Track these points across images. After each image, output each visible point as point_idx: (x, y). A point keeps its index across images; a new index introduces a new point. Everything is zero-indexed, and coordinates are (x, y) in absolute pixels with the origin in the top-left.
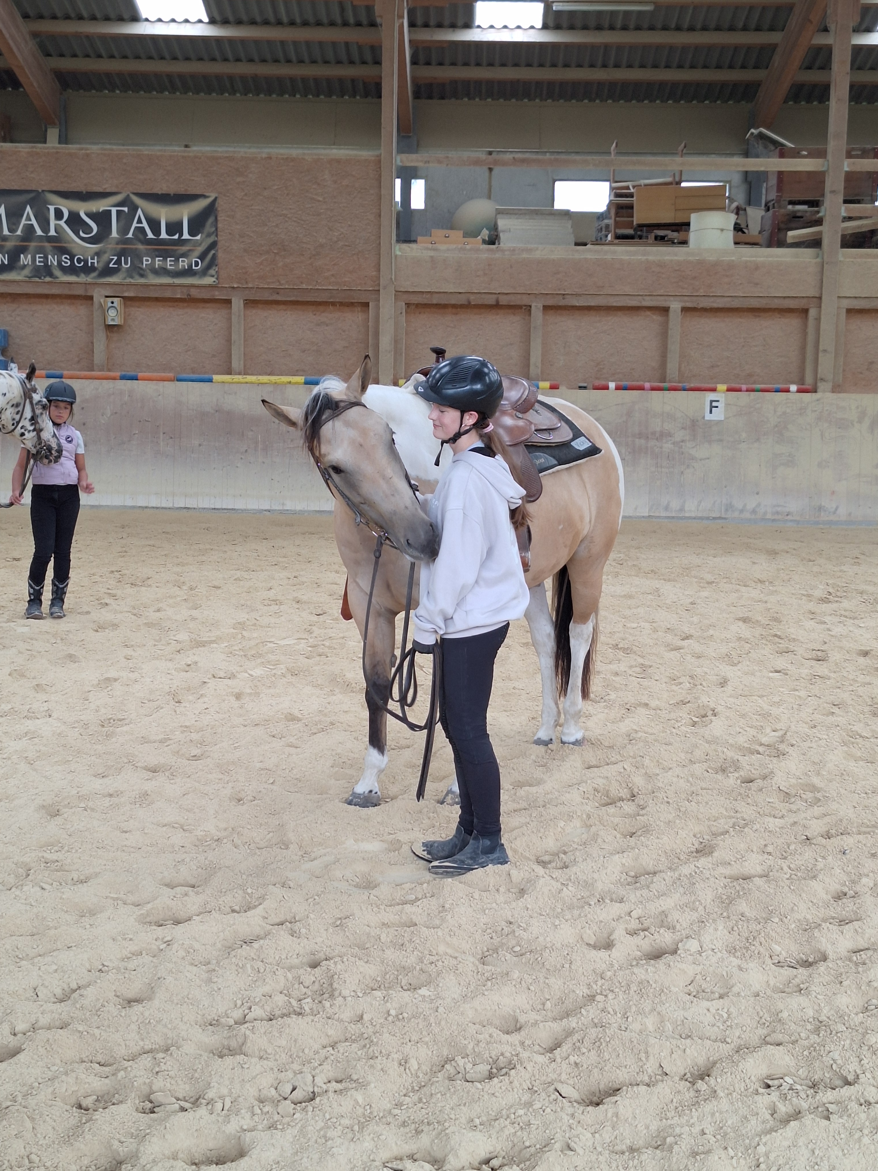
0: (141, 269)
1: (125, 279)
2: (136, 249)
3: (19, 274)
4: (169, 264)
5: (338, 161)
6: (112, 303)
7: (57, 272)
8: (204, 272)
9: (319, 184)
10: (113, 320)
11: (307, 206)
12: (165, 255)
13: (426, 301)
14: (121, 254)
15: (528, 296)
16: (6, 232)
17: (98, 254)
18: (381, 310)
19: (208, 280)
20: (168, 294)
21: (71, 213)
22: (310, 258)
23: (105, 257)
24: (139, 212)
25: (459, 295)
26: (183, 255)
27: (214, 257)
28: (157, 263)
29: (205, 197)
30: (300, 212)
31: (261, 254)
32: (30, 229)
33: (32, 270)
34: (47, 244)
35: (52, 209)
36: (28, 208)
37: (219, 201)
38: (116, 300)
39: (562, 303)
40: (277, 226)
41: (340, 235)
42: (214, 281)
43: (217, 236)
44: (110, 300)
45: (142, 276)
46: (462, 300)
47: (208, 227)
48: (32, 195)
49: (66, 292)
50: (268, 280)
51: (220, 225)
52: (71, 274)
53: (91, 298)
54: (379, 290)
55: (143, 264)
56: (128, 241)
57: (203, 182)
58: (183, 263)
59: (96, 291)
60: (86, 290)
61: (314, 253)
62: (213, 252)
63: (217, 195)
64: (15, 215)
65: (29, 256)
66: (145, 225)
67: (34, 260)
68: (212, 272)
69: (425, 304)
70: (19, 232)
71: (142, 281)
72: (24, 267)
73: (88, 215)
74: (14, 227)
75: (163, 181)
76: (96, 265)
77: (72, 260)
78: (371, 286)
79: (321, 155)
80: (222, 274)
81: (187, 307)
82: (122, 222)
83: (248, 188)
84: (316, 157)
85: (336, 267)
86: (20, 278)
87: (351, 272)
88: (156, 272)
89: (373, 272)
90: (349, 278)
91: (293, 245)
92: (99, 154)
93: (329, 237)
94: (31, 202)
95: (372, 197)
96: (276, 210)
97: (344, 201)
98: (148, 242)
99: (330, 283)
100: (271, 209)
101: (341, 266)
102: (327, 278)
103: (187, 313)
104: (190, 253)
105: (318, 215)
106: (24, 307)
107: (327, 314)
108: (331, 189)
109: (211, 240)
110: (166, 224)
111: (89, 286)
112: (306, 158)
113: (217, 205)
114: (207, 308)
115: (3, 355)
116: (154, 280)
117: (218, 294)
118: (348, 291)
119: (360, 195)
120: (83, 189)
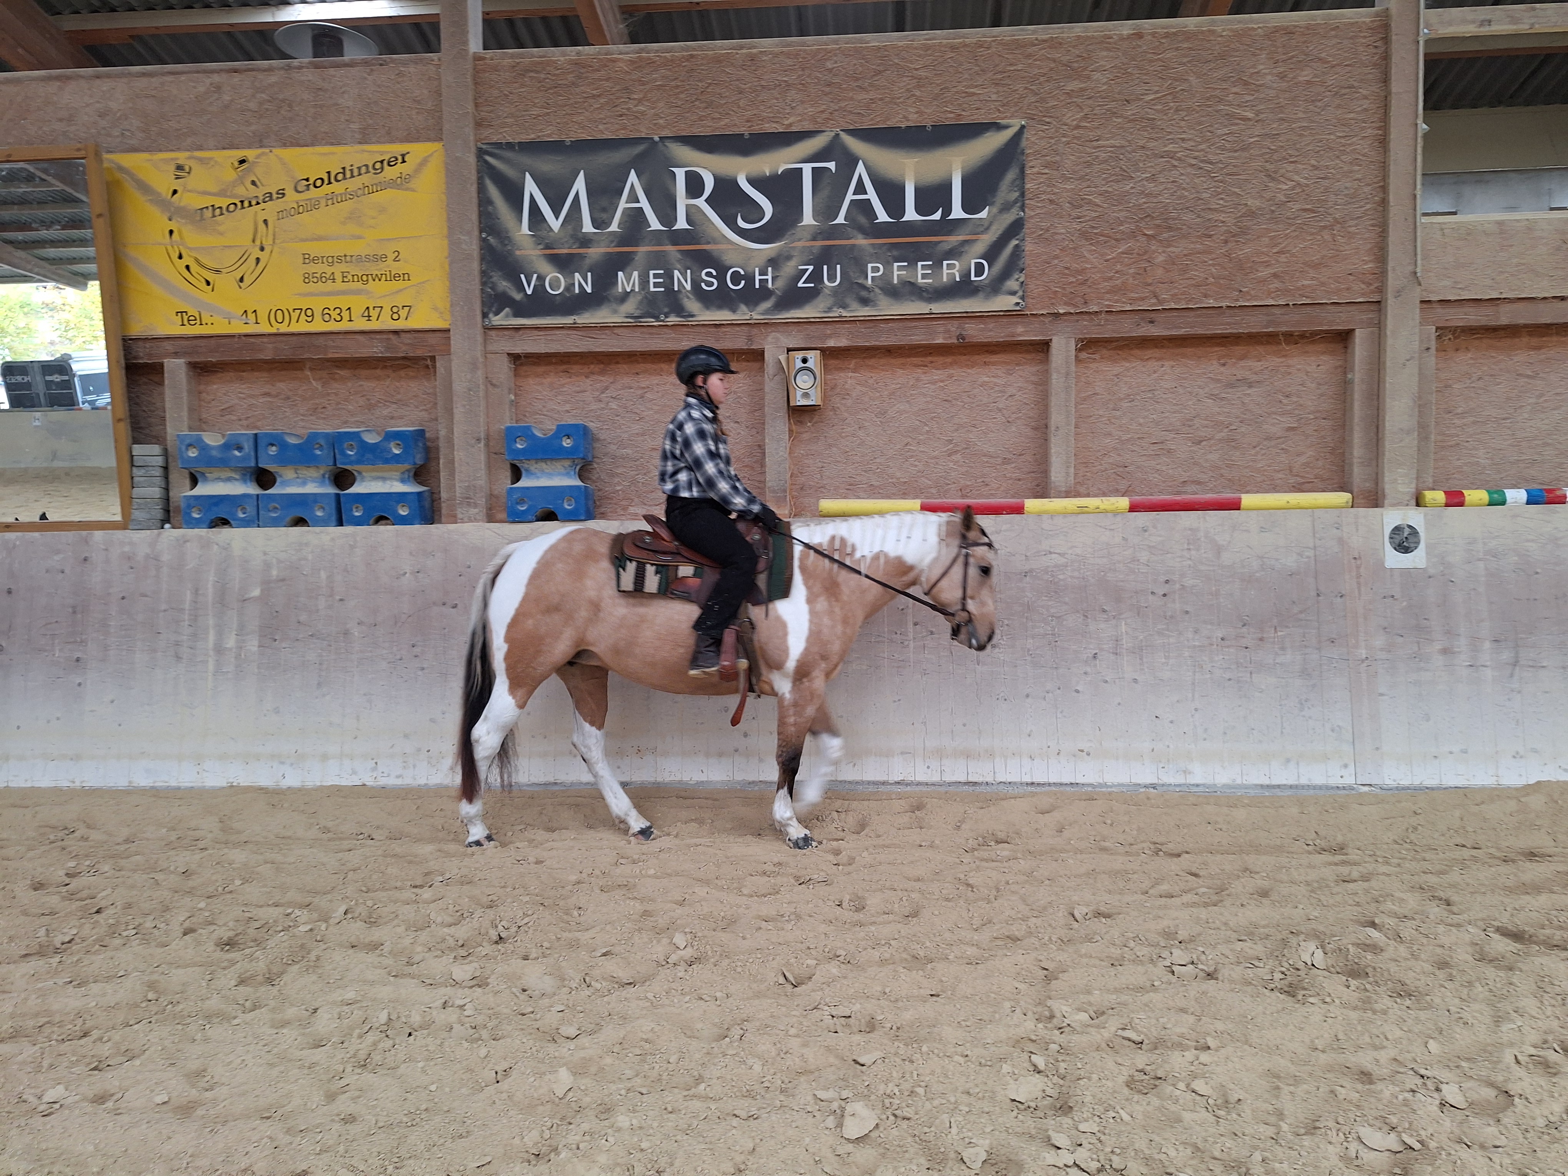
0: (864, 287)
1: (830, 309)
2: (854, 245)
3: (615, 312)
4: (921, 274)
5: (1289, 32)
6: (805, 361)
7: (692, 305)
8: (995, 287)
9: (1246, 83)
10: (806, 395)
11: (1219, 132)
12: (911, 255)
13: (1483, 321)
14: (824, 258)
16: (588, 227)
17: (774, 262)
19: (1004, 302)
20: (918, 337)
21: (718, 180)
22: (1226, 242)
23: (789, 268)
24: (860, 169)
26: (953, 253)
27: (1017, 252)
28: (896, 273)
29: (999, 128)
30: (1203, 147)
31: (1116, 240)
32: (636, 218)
33: (641, 302)
34: (670, 248)
35: (680, 174)
36: (633, 177)
37: (1028, 135)
38: (810, 355)
40: (1153, 178)
41: (1293, 188)
42: (1018, 304)
43: (1022, 208)
44: (800, 355)
45: (865, 302)
47: (1005, 192)
48: (640, 148)
50: (1133, 295)
51: (1028, 186)
52: (720, 307)
53: (758, 355)
54: (1383, 302)
55: (867, 277)
56: (835, 232)
57: (994, 97)
58: (951, 271)
59: (770, 339)
60: (750, 339)
61: (1234, 229)
62: (1014, 242)
63: (1023, 123)
64: (605, 193)
65: (636, 274)
66: (871, 194)
67: (644, 282)
68: (1012, 284)
69: (1481, 327)
70: (614, 227)
71: (864, 312)
72: (625, 296)
73: (752, 182)
74: (604, 216)
75: (910, 101)
76: (770, 285)
77: (721, 278)
78: (1363, 295)
79: (1252, 21)
80: (1032, 286)
81: (951, 364)
82: (825, 193)
83: (1090, 102)
84: (1241, 26)
85: (1283, 258)
86: (618, 319)
87: (1316, 266)
88: (894, 292)
89: (1366, 263)
90: (1312, 279)
91: (1188, 217)
92: (776, 55)
93: (1268, 195)
94: (638, 164)
95: (1366, 104)
96: (1151, 145)
97: (1301, 115)
98: (877, 230)
99: (1269, 293)
100: (1141, 143)
101: (1293, 255)
102: (1263, 281)
103: (951, 376)
104: (966, 248)
105: (1243, 149)
106: (626, 380)
107: (1250, 363)
108: (1272, 93)
109: (1009, 218)
110: (917, 190)
111: (755, 331)
112: (1219, 29)
113: (1024, 143)
114: (994, 364)
115: (581, 477)
116: (889, 308)
117: (1022, 332)
118: (1309, 308)
119: (1337, 102)
120: (744, 129)
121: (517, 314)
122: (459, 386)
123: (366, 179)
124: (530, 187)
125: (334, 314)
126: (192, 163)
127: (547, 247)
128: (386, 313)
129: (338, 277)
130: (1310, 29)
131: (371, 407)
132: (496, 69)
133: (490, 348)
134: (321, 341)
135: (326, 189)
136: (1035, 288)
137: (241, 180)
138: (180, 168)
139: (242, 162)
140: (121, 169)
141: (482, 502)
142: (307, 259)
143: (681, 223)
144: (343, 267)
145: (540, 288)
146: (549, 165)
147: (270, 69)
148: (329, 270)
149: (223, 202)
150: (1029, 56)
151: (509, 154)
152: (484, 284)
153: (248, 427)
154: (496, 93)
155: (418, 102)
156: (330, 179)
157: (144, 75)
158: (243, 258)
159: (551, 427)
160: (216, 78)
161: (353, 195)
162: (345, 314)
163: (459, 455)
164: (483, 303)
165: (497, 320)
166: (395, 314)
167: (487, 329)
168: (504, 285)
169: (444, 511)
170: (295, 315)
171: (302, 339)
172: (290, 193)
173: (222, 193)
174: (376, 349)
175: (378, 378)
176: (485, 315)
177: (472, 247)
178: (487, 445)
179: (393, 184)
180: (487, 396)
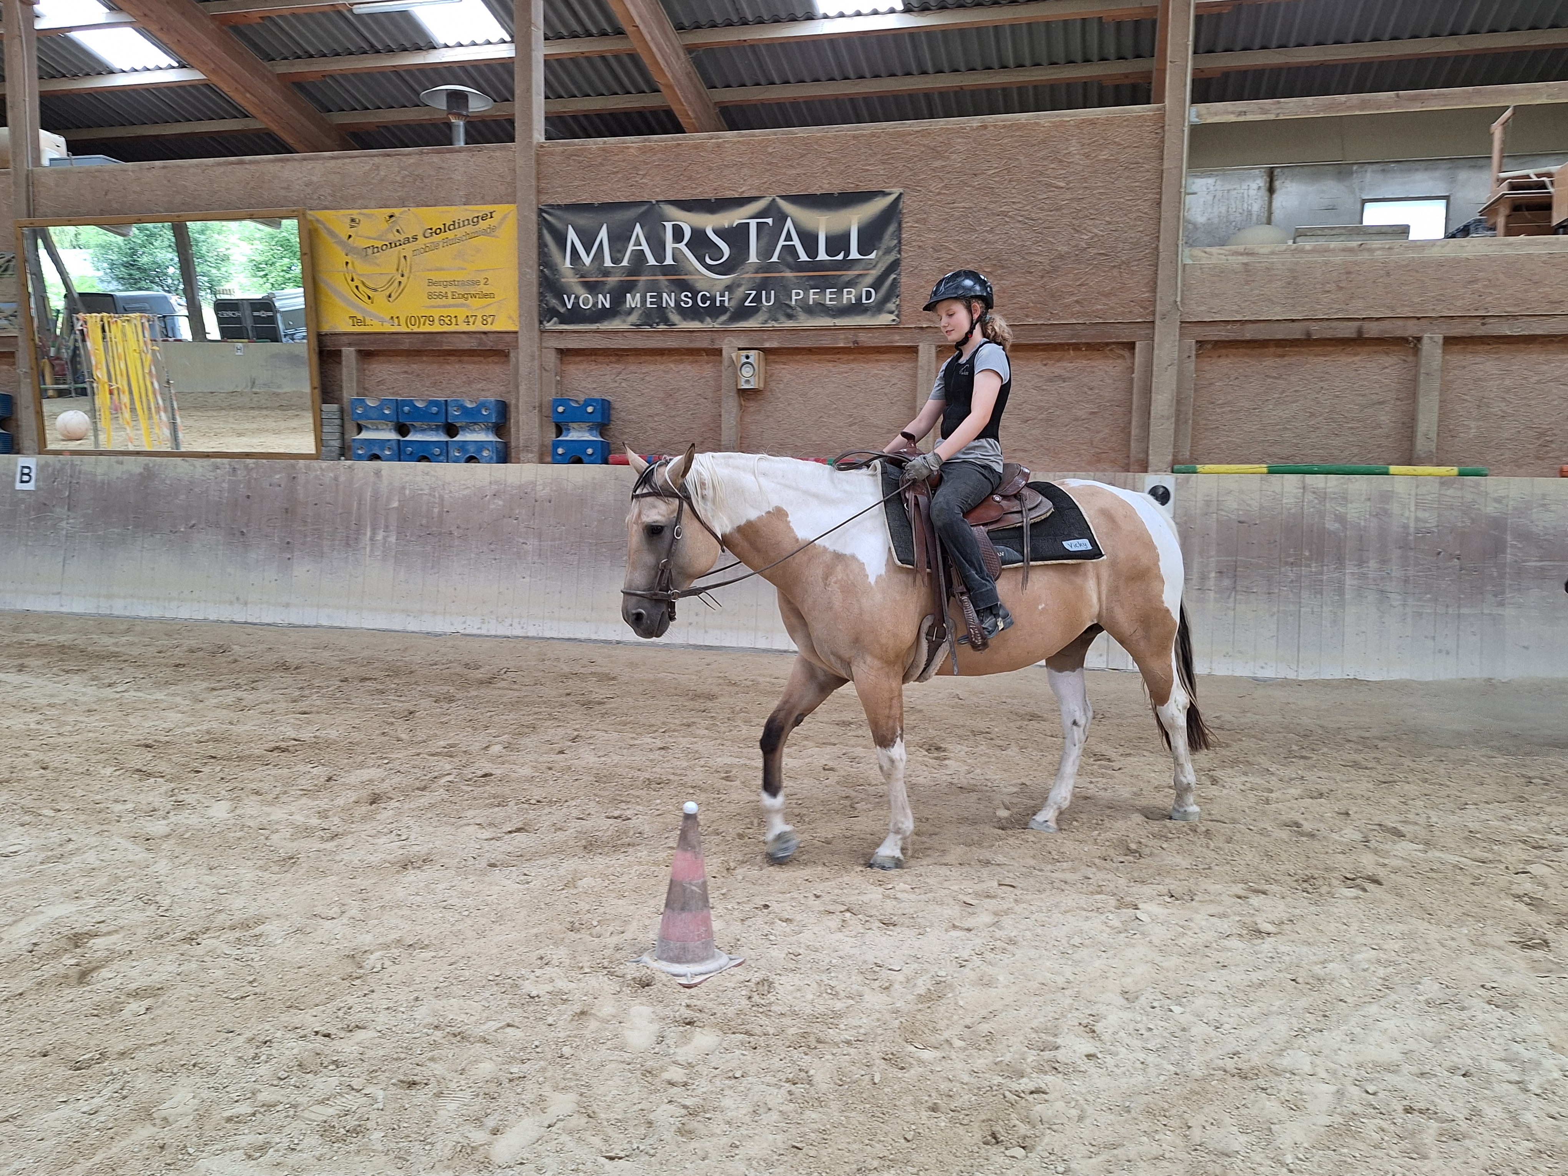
0: (790, 307)
1: (766, 322)
2: (784, 277)
3: (624, 321)
4: (828, 297)
5: (1092, 123)
6: (747, 357)
7: (675, 317)
8: (879, 308)
9: (1061, 161)
10: (747, 382)
11: (1040, 197)
12: (822, 285)
13: (1232, 336)
14: (761, 286)
15: (1416, 321)
16: (608, 263)
17: (729, 288)
18: (1156, 352)
19: (885, 319)
20: (826, 342)
21: (694, 231)
22: (1042, 277)
23: (739, 292)
24: (789, 223)
25: (1291, 325)
26: (850, 284)
27: (895, 284)
28: (811, 297)
29: (885, 194)
30: (1028, 207)
32: (639, 256)
33: (641, 315)
34: (661, 278)
35: (669, 226)
36: (638, 228)
37: (905, 199)
38: (752, 353)
39: (1480, 331)
40: (991, 231)
41: (1092, 238)
42: (894, 320)
43: (899, 252)
44: (744, 353)
45: (790, 317)
46: (1296, 332)
47: (888, 240)
48: (643, 209)
49: (686, 344)
51: (904, 235)
52: (693, 319)
53: (718, 352)
54: (1153, 322)
55: (791, 299)
56: (771, 268)
57: (882, 172)
58: (849, 296)
59: (726, 341)
60: (713, 341)
61: (1048, 268)
62: (893, 276)
63: (901, 190)
64: (619, 239)
65: (638, 295)
66: (796, 242)
67: (643, 301)
68: (891, 306)
69: (1230, 341)
70: (625, 263)
71: (790, 324)
72: (631, 310)
73: (716, 232)
74: (619, 255)
75: (824, 176)
76: (726, 304)
77: (694, 298)
78: (1141, 317)
79: (1066, 116)
80: (905, 308)
81: (853, 360)
82: (765, 240)
83: (948, 176)
84: (1058, 119)
85: (1083, 289)
86: (625, 326)
87: (1107, 295)
88: (810, 310)
89: (1144, 293)
90: (1104, 304)
91: (1016, 258)
92: (735, 143)
93: (1073, 243)
94: (642, 219)
95: (1148, 175)
96: (990, 207)
97: (1099, 184)
98: (800, 267)
99: (1073, 315)
100: (984, 205)
101: (1091, 287)
102: (1067, 306)
103: (852, 369)
104: (860, 279)
105: (1057, 210)
106: (633, 368)
107: (1065, 364)
108: (1080, 168)
109: (891, 258)
110: (827, 238)
111: (716, 335)
112: (1042, 122)
113: (901, 205)
114: (883, 361)
115: (602, 435)
116: (806, 322)
117: (898, 340)
118: (1102, 327)
119: (1127, 174)
120: (711, 195)
121: (561, 323)
122: (523, 370)
123: (469, 229)
124: (572, 235)
125: (446, 320)
126: (361, 218)
127: (582, 277)
128: (479, 319)
129: (449, 295)
130: (1109, 121)
131: (470, 383)
132: (552, 154)
133: (544, 345)
134: (439, 337)
135: (443, 235)
136: (906, 309)
137: (390, 230)
138: (353, 220)
139: (391, 216)
140: (318, 221)
141: (536, 449)
142: (431, 283)
143: (669, 261)
144: (453, 289)
145: (576, 304)
146: (584, 220)
147: (409, 154)
148: (444, 290)
149: (379, 244)
150: (907, 143)
151: (558, 213)
152: (541, 301)
153: (393, 394)
154: (551, 171)
155: (502, 177)
156: (445, 229)
157: (332, 158)
158: (390, 282)
159: (582, 398)
160: (376, 160)
161: (460, 240)
162: (454, 320)
163: (522, 418)
164: (540, 314)
165: (549, 326)
166: (484, 322)
167: (542, 332)
168: (554, 302)
169: (513, 455)
170: (422, 320)
171: (428, 336)
172: (420, 237)
173: (378, 238)
174: (472, 344)
175: (474, 363)
176: (541, 322)
177: (533, 277)
178: (540, 411)
179: (485, 233)
180: (541, 378)
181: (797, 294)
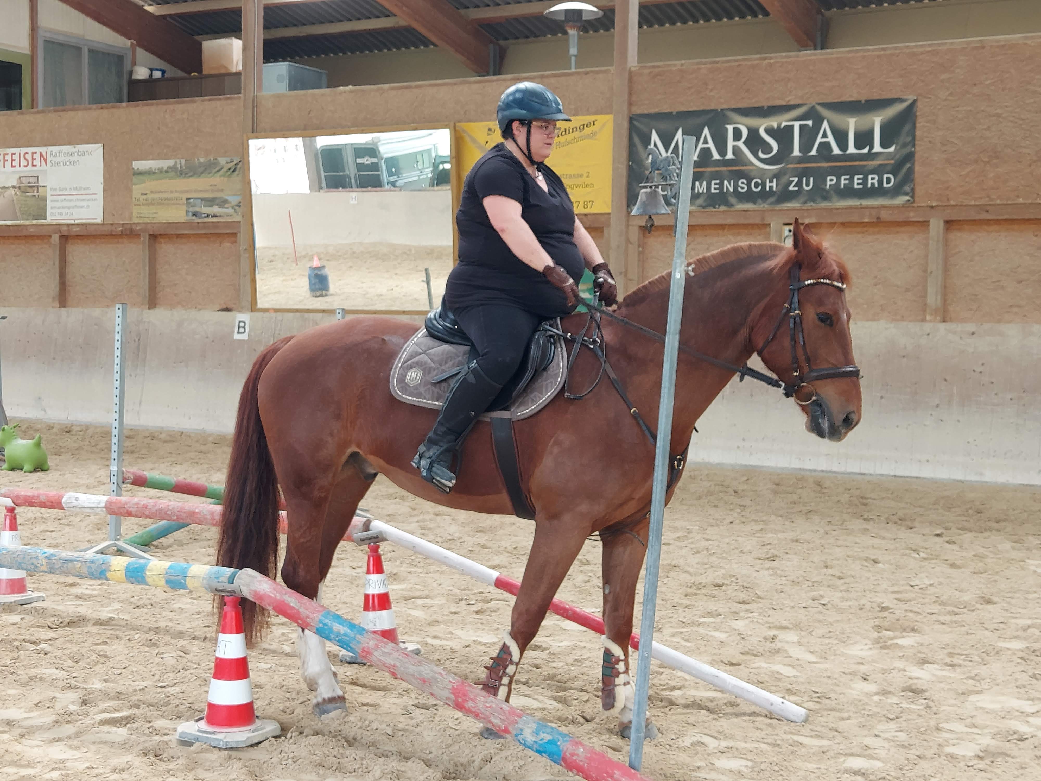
0: (824, 190)
1: (805, 203)
2: (820, 167)
3: (693, 204)
4: (856, 182)
7: (733, 200)
8: (897, 191)
12: (852, 172)
14: (803, 174)
17: (777, 175)
19: (901, 199)
20: (854, 217)
21: (750, 132)
24: (825, 125)
26: (874, 171)
27: (911, 171)
28: (843, 182)
29: (902, 100)
31: (967, 164)
32: (707, 153)
33: (706, 199)
35: (730, 128)
36: (706, 130)
37: (918, 103)
42: (908, 201)
43: (913, 146)
44: (788, 227)
45: (825, 199)
47: (904, 138)
48: (711, 115)
49: (742, 220)
50: (975, 196)
51: (918, 133)
52: (747, 201)
53: (768, 226)
55: (826, 185)
56: (810, 159)
57: (900, 84)
58: (873, 181)
59: (773, 218)
60: (763, 218)
62: (908, 164)
63: (916, 97)
65: (705, 183)
66: (831, 139)
67: (709, 187)
68: (907, 189)
70: (695, 158)
71: (825, 204)
72: (699, 194)
73: (767, 132)
75: (854, 87)
76: (774, 189)
77: (749, 184)
81: (877, 232)
82: (806, 138)
83: (953, 86)
86: (694, 208)
88: (841, 193)
94: (710, 123)
98: (833, 158)
103: (877, 239)
104: (882, 168)
109: (907, 151)
110: (855, 135)
111: (765, 214)
113: (916, 109)
114: (902, 232)
116: (838, 202)
117: (913, 215)
120: (764, 104)
122: (613, 243)
123: (576, 134)
124: (655, 137)
128: (582, 204)
133: (630, 223)
138: (490, 130)
140: (464, 130)
143: (730, 156)
146: (664, 125)
151: (645, 120)
152: (627, 187)
154: (641, 88)
155: (603, 94)
161: (569, 143)
164: (626, 199)
166: (585, 205)
176: (628, 206)
177: (623, 170)
179: (588, 137)
180: (627, 248)
181: (830, 181)
